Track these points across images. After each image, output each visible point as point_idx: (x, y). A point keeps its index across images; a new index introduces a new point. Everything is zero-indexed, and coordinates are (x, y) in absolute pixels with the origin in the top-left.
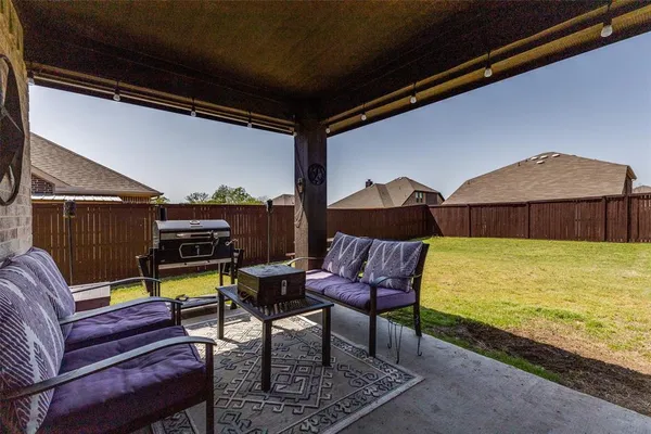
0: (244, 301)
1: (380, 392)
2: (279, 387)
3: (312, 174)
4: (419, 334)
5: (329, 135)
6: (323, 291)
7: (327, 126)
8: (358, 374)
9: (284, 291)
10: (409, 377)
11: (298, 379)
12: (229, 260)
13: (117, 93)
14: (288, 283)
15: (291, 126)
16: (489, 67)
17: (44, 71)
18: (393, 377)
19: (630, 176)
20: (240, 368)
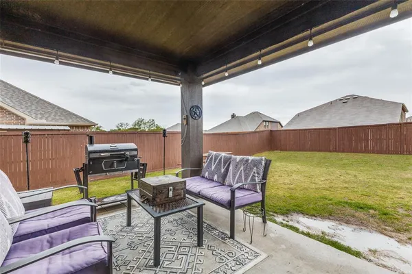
0: (143, 202)
1: (237, 267)
2: (166, 263)
3: (192, 112)
4: (264, 222)
5: (204, 86)
6: (199, 192)
7: (203, 79)
8: (222, 253)
9: (171, 194)
10: (257, 254)
11: (180, 256)
12: (137, 170)
13: (57, 59)
14: (174, 189)
15: (178, 80)
16: (311, 39)
17: (6, 45)
18: (246, 255)
19: (404, 110)
20: (140, 249)
